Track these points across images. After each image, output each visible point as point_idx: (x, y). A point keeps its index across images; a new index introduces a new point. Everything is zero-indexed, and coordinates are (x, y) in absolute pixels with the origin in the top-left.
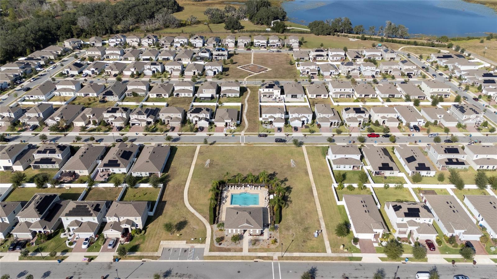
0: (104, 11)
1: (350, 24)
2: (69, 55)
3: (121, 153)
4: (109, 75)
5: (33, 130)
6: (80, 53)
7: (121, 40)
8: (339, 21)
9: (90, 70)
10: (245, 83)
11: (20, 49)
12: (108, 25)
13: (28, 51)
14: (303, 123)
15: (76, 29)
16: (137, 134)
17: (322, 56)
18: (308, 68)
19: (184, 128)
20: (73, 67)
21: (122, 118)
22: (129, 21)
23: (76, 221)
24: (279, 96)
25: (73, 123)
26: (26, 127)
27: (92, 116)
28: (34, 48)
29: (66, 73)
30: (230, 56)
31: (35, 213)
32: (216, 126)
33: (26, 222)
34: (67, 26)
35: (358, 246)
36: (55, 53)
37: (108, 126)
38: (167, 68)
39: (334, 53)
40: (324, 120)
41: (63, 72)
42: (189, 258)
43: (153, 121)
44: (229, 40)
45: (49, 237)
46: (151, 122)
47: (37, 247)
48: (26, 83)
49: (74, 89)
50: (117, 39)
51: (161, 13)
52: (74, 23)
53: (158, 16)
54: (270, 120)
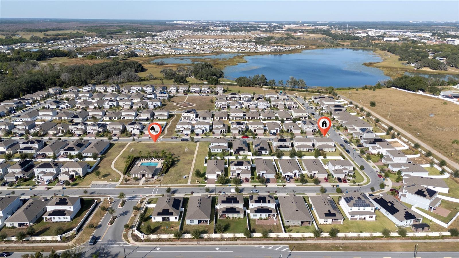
0: (83, 70)
1: (266, 79)
2: (51, 97)
3: (77, 144)
4: (78, 108)
5: (20, 136)
6: (60, 96)
7: (92, 88)
8: (257, 77)
9: (65, 105)
10: (174, 112)
11: (15, 93)
12: (84, 79)
13: (21, 94)
14: (203, 131)
15: (59, 81)
16: (90, 138)
17: (235, 97)
18: (221, 104)
19: (122, 135)
20: (53, 103)
21: (82, 129)
22: (101, 77)
23: (43, 171)
24: (194, 118)
25: (48, 132)
26: (16, 135)
27: (61, 128)
28: (26, 93)
29: (47, 107)
30: (170, 97)
31: (19, 167)
32: (144, 133)
33: (13, 172)
34: (52, 80)
35: (206, 181)
36: (41, 96)
37: (71, 134)
38: (121, 103)
39: (244, 96)
40: (217, 129)
41: (46, 107)
42: (107, 188)
43: (103, 130)
44: (172, 88)
45: (26, 180)
46: (101, 131)
47: (18, 184)
48: (18, 113)
49: (52, 115)
50: (89, 88)
51: (126, 71)
52: (58, 77)
53: (124, 74)
54: (181, 129)
